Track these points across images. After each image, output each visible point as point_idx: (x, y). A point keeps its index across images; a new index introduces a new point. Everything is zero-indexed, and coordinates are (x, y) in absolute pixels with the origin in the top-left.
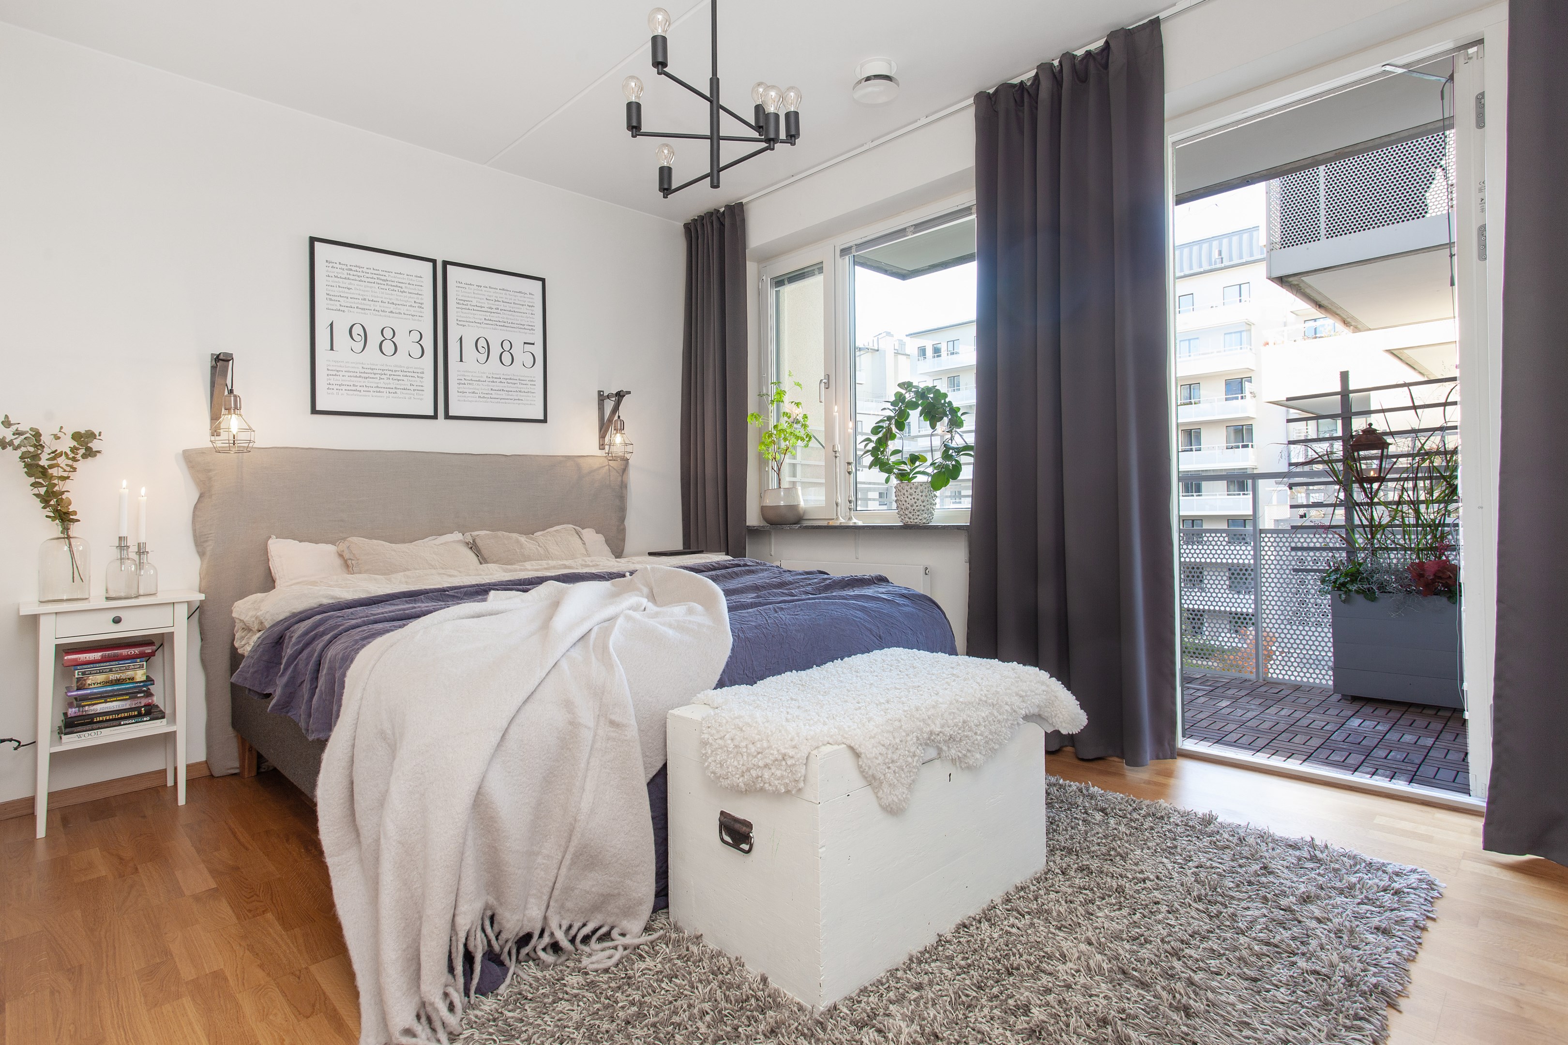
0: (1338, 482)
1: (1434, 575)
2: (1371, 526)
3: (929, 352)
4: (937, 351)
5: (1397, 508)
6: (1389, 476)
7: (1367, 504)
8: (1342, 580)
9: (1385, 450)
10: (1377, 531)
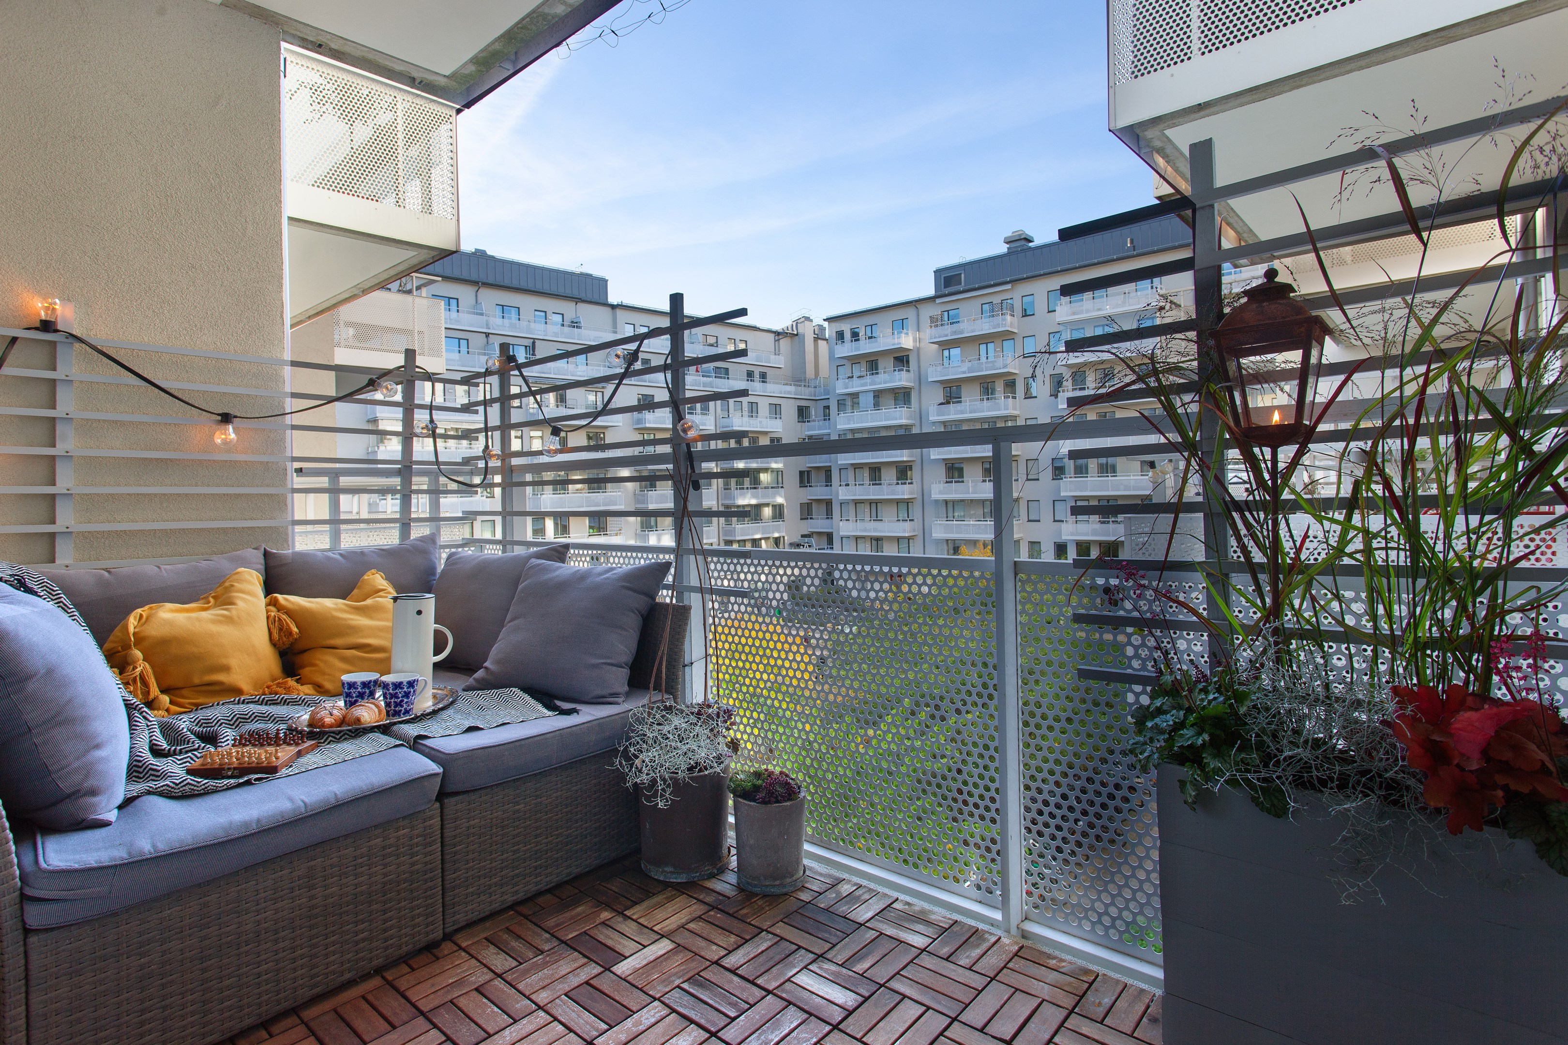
0: (1188, 447)
1: (1485, 753)
2: (1274, 568)
3: (848, 335)
4: (855, 335)
5: (1349, 517)
6: (1322, 427)
7: (1262, 505)
8: (1189, 737)
9: (1314, 353)
10: (1290, 587)
